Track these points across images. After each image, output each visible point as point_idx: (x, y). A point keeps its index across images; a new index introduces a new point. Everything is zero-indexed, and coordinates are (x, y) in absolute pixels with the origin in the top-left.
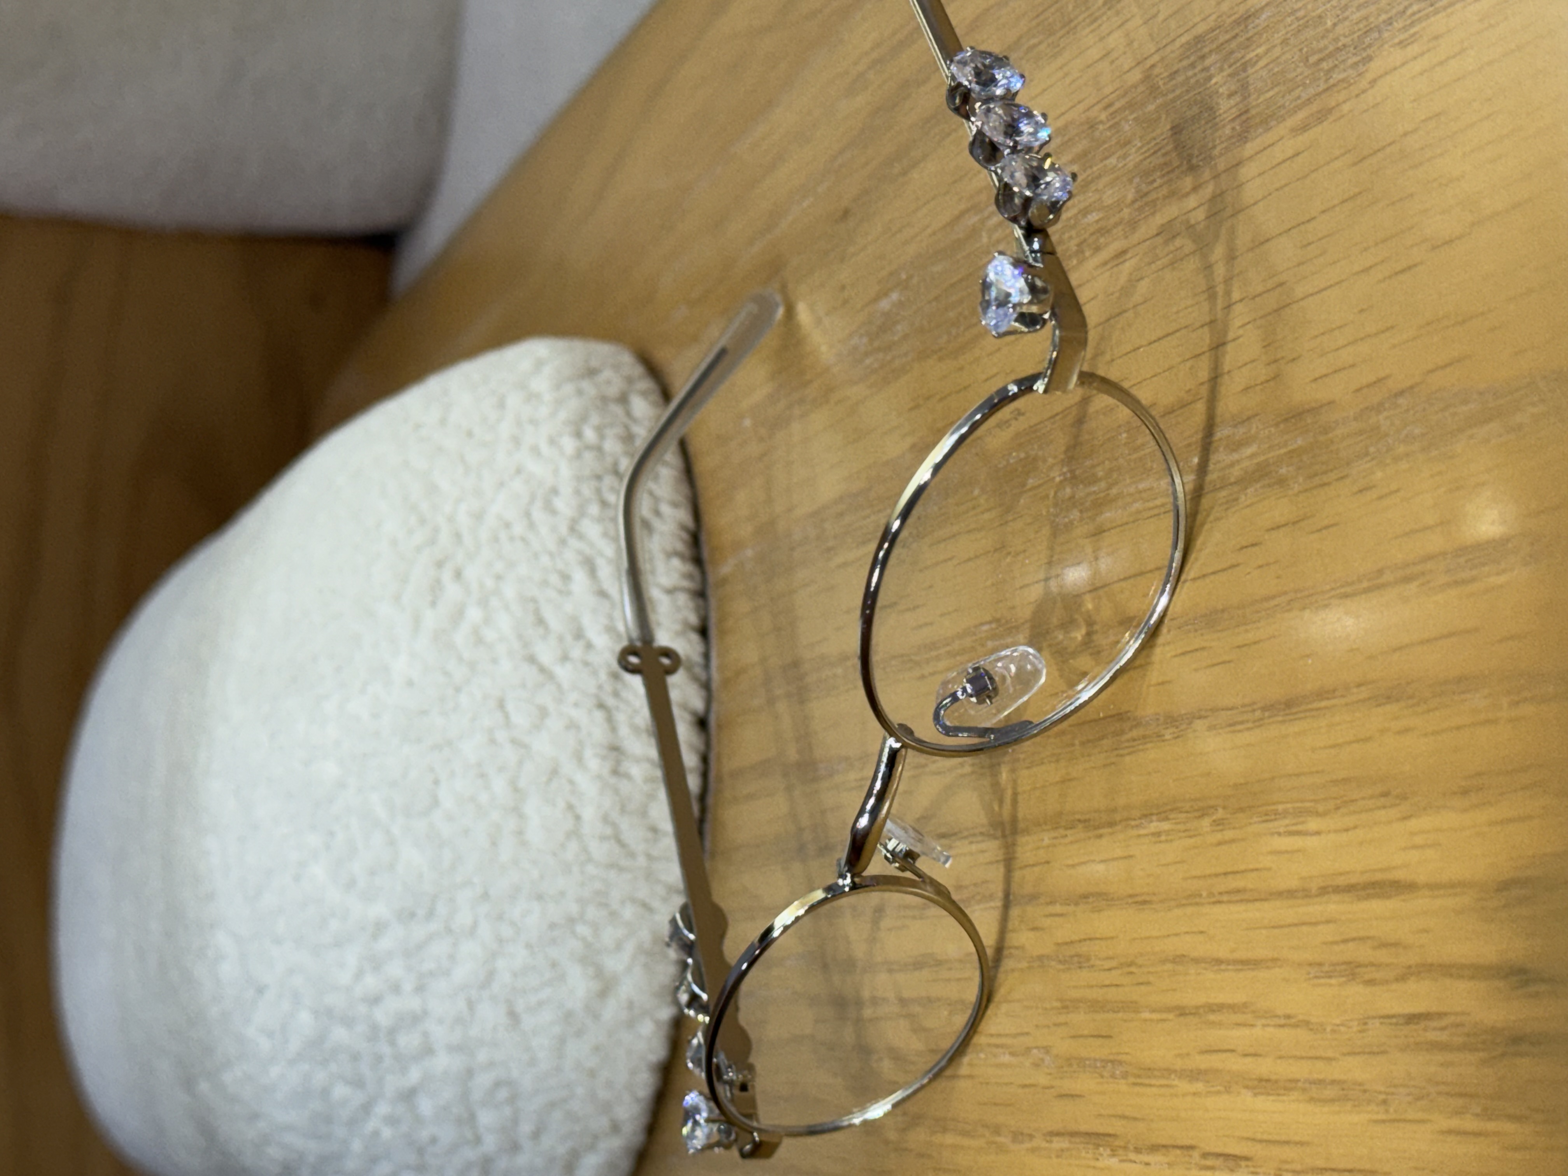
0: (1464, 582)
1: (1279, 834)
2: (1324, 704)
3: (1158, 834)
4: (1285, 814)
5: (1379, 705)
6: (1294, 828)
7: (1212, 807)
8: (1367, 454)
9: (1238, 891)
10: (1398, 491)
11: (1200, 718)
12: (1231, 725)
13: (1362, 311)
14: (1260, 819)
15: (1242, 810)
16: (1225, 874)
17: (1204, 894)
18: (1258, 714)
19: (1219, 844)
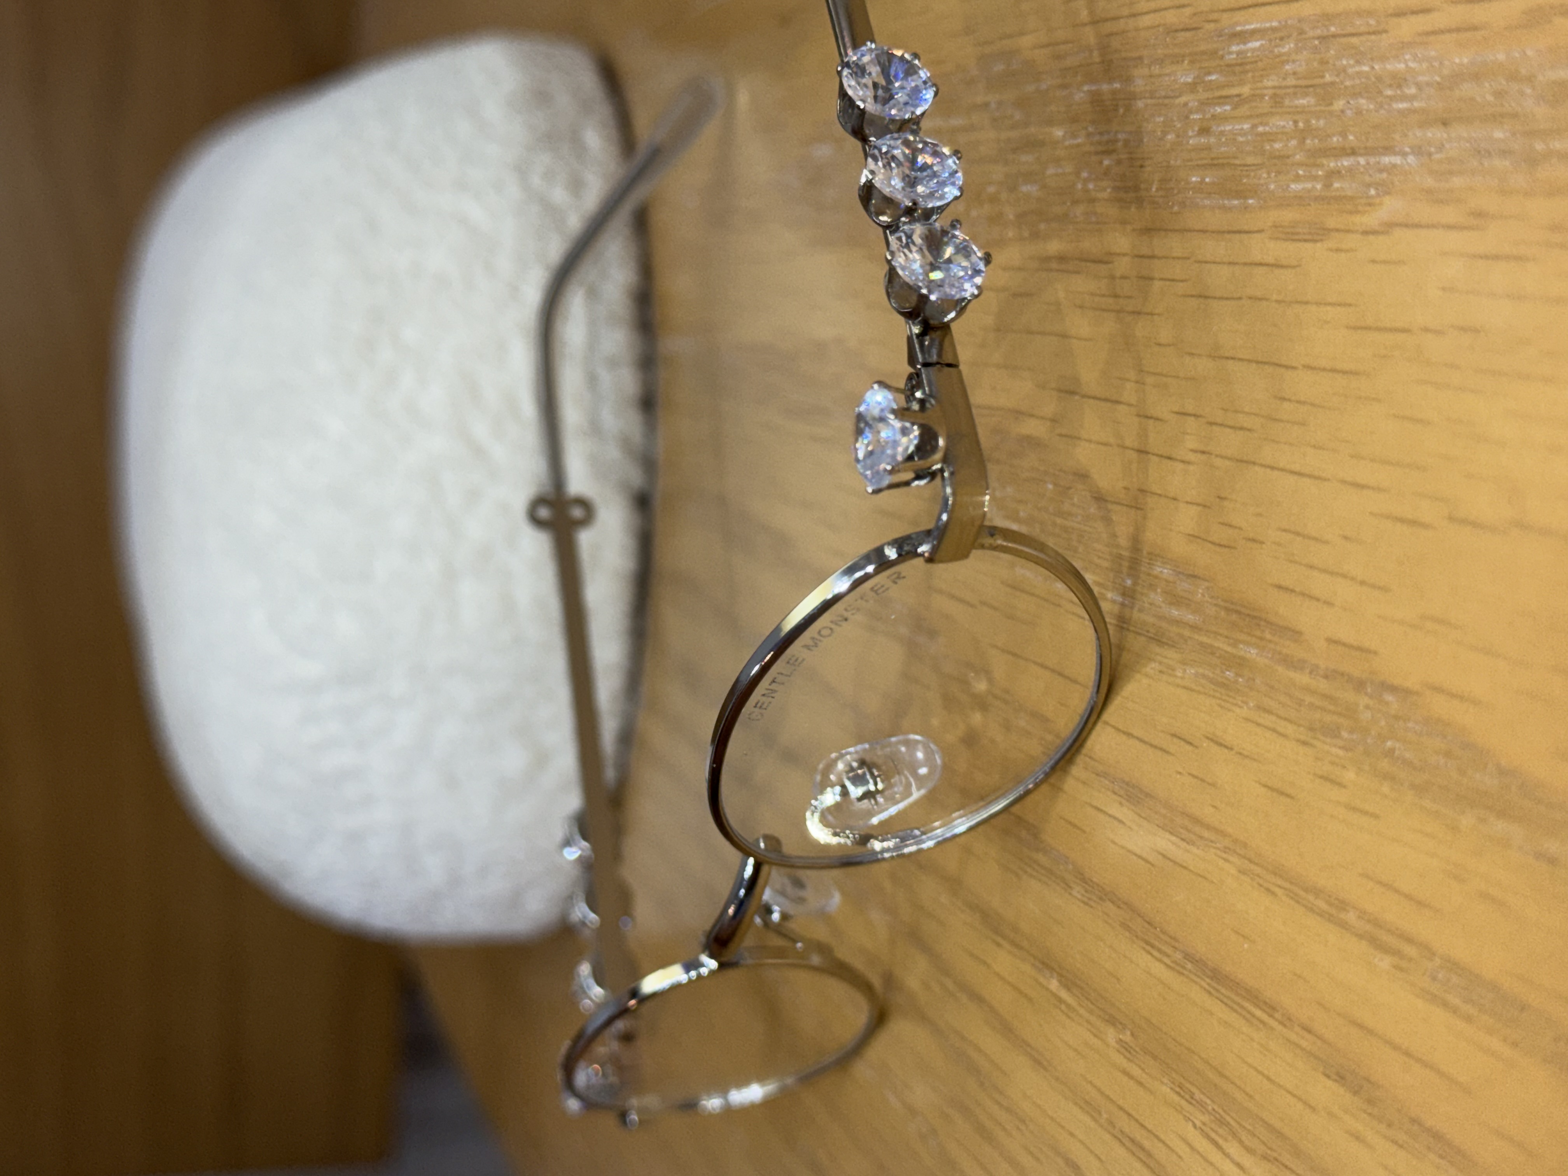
0: (1455, 1011)
1: (1195, 1126)
2: (1258, 1013)
3: (1060, 1000)
4: (1201, 1105)
5: (1328, 1077)
6: (1213, 1135)
7: (1121, 1023)
8: (1337, 736)
9: (1142, 1148)
10: (1376, 816)
11: (1113, 902)
12: (1147, 943)
13: (1346, 538)
14: (1172, 1086)
15: (1155, 1058)
16: (1129, 1115)
17: (1105, 1116)
18: (1178, 956)
19: (1126, 1073)
